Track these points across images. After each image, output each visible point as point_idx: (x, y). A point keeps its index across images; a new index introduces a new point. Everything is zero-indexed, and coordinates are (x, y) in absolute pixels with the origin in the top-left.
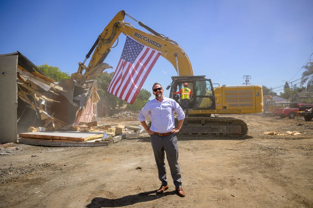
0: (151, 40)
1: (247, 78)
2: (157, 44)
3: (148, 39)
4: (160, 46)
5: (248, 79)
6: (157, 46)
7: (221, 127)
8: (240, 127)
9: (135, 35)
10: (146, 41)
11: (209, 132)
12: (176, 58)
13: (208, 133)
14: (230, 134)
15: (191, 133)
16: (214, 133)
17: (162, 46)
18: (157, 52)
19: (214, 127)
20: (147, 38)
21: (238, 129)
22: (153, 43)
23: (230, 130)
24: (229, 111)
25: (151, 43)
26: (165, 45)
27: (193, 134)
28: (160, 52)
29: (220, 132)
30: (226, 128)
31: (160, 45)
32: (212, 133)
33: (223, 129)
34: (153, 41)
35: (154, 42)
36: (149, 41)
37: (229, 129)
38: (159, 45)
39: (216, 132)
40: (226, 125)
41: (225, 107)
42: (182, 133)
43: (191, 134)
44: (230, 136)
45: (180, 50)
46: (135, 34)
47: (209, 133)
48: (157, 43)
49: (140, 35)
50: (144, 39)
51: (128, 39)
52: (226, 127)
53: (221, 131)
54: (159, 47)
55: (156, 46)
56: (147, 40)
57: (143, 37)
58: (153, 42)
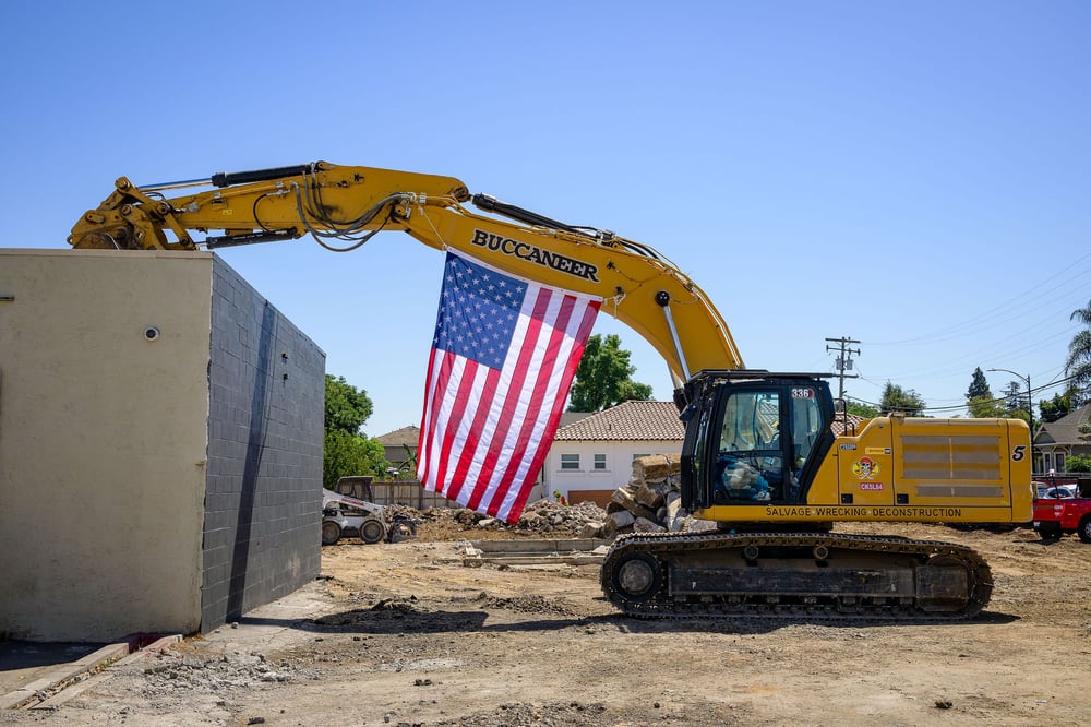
0: (546, 254)
1: (843, 350)
2: (574, 267)
3: (536, 250)
4: (590, 272)
5: (846, 353)
6: (579, 274)
7: (892, 572)
8: (960, 574)
9: (476, 242)
10: (528, 258)
11: (845, 594)
12: (667, 310)
13: (841, 598)
14: (925, 601)
15: (775, 596)
16: (865, 595)
17: (595, 270)
18: (583, 300)
19: (866, 574)
20: (528, 248)
21: (956, 584)
22: (560, 263)
23: (924, 586)
24: (917, 512)
25: (551, 264)
26: (610, 265)
27: (784, 599)
28: (597, 298)
29: (887, 592)
30: (910, 579)
31: (588, 267)
32: (858, 598)
33: (901, 582)
34: (555, 256)
35: (561, 258)
36: (538, 257)
37: (922, 580)
38: (583, 270)
39: (875, 592)
40: (912, 566)
41: (903, 499)
42: (742, 597)
43: (777, 600)
44: (925, 609)
45: (669, 274)
46: (478, 237)
47: (847, 597)
48: (574, 262)
49: (500, 239)
50: (516, 251)
51: (453, 264)
52: (910, 572)
53: (893, 589)
54: (585, 276)
55: (572, 272)
56: (532, 255)
57: (510, 247)
58: (557, 259)
